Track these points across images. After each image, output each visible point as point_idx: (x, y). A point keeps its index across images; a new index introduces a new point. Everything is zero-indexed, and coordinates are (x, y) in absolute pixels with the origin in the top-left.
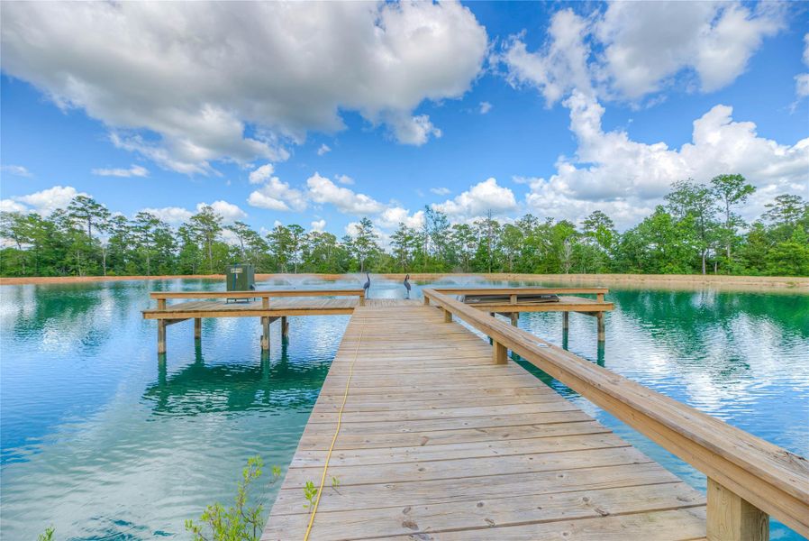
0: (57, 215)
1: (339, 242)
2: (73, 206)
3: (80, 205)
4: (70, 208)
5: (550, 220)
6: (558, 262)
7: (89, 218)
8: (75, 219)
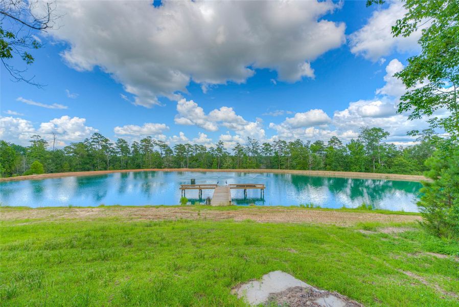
0: (86, 141)
1: (208, 150)
2: (93, 137)
3: (96, 137)
4: (91, 138)
5: (309, 142)
6: (307, 164)
7: (98, 142)
8: (94, 143)
